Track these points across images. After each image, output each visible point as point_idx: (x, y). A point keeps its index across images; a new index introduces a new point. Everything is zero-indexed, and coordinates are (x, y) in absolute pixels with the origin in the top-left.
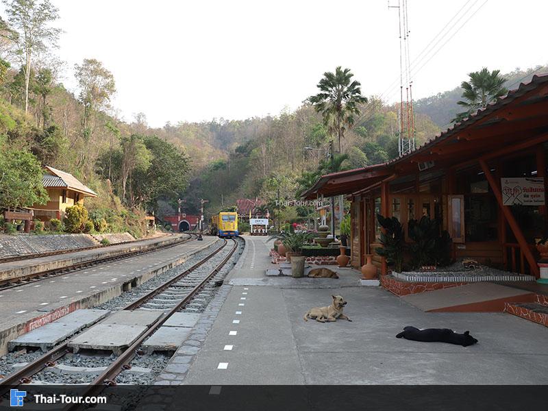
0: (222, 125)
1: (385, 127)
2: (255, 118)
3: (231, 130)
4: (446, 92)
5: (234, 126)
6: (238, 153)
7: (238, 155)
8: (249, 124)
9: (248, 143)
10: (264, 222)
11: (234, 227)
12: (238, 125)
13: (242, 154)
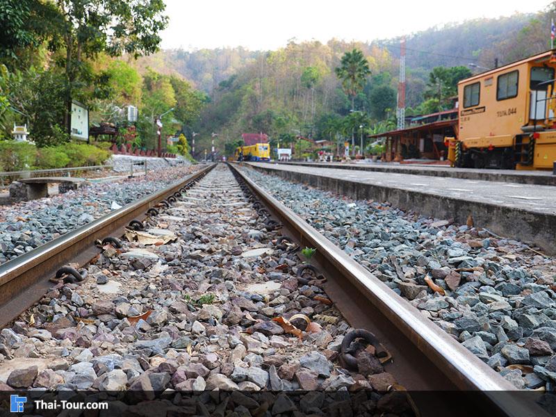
0: (190, 53)
3: (201, 59)
5: (204, 55)
6: (221, 87)
7: (222, 89)
8: (220, 53)
9: (233, 78)
10: (289, 151)
11: (266, 154)
12: (208, 54)
13: (225, 89)
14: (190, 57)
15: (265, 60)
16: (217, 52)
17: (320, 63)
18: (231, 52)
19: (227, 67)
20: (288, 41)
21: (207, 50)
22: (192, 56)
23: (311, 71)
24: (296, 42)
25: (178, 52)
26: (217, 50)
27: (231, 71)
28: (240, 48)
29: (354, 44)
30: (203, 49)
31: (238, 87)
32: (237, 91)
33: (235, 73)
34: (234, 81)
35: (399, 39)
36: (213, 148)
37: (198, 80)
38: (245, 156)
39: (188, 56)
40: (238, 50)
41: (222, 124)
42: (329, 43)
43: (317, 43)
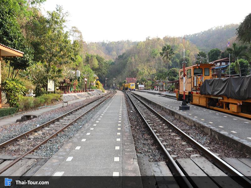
0: (107, 43)
1: (178, 50)
2: (122, 41)
3: (112, 46)
4: (204, 31)
5: (113, 44)
6: (119, 58)
7: (119, 59)
8: (119, 43)
9: (124, 54)
10: (143, 86)
11: (134, 87)
12: (114, 43)
13: (121, 59)
14: (107, 45)
15: (136, 47)
16: (118, 43)
17: (159, 47)
18: (124, 43)
19: (122, 49)
20: (146, 38)
21: (114, 42)
22: (108, 45)
23: (155, 51)
24: (149, 39)
25: (102, 43)
26: (118, 42)
27: (124, 51)
28: (128, 41)
29: (174, 38)
30: (112, 42)
31: (126, 58)
32: (125, 60)
33: (125, 52)
34: (124, 56)
35: (196, 34)
36: (114, 84)
37: (110, 54)
38: (126, 88)
39: (106, 45)
40: (127, 42)
41: (119, 73)
42: (164, 38)
43: (159, 39)
